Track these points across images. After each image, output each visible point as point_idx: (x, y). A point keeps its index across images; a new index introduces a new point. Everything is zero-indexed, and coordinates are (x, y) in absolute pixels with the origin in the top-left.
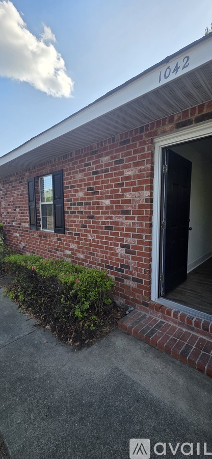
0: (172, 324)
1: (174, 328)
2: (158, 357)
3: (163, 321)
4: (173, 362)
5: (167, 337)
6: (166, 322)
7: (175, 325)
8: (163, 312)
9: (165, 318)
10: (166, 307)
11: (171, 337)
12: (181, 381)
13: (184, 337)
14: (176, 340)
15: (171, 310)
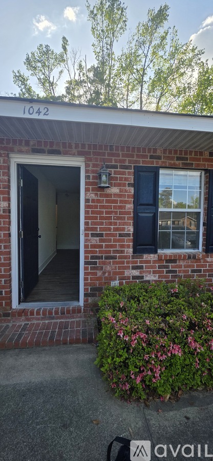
0: (35, 322)
1: (38, 325)
2: (30, 354)
3: (27, 323)
4: (44, 350)
5: (34, 334)
6: (30, 323)
7: (38, 322)
8: (26, 315)
9: (28, 320)
10: (29, 309)
11: (38, 332)
12: (53, 359)
13: (48, 327)
14: (42, 332)
15: (34, 310)
